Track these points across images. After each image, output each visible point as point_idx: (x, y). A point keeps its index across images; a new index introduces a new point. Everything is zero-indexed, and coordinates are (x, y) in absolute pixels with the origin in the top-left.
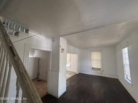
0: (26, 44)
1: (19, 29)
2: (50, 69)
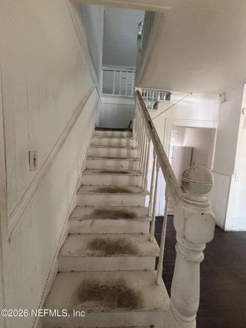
0: (167, 120)
1: (157, 97)
2: (212, 169)
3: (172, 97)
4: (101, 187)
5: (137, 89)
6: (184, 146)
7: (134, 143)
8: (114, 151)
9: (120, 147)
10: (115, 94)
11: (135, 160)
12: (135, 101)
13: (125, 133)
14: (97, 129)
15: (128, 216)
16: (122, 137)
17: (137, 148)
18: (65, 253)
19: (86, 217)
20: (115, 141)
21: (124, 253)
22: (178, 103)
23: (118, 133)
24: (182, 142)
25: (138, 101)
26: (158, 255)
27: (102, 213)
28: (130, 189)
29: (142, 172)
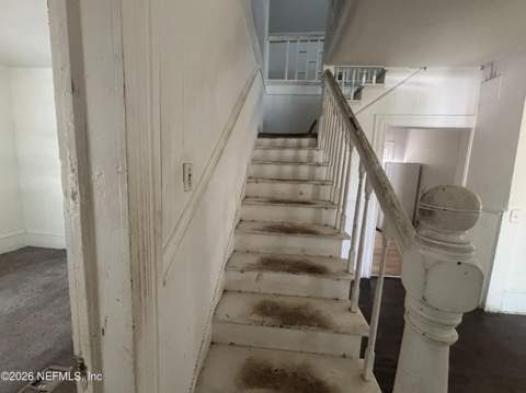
0: (377, 117)
1: (361, 79)
3: (387, 77)
4: (268, 224)
5: (326, 68)
6: (405, 161)
7: (320, 156)
8: (288, 170)
9: (297, 162)
10: (289, 78)
11: (323, 183)
12: (323, 87)
13: (306, 141)
14: (261, 135)
15: (314, 270)
16: (300, 147)
17: (326, 164)
18: (222, 316)
19: (250, 268)
20: (289, 153)
21: (311, 326)
22: (399, 87)
23: (294, 141)
24: (402, 154)
25: (328, 87)
26: (367, 334)
27: (271, 263)
28: (316, 228)
29: (336, 202)
